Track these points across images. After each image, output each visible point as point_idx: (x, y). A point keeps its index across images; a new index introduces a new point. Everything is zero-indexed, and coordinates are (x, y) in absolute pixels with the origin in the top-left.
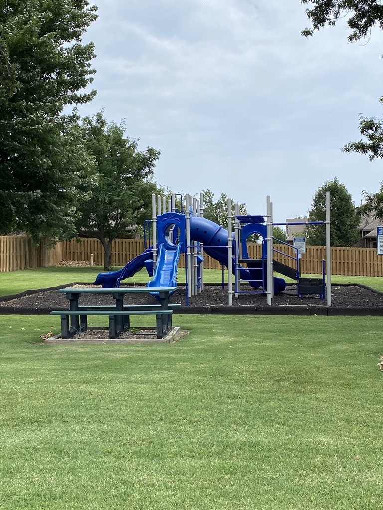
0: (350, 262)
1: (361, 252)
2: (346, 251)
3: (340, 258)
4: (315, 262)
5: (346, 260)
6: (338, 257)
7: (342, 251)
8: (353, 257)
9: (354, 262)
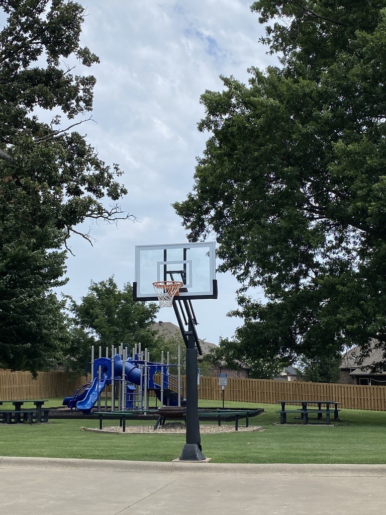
0: (319, 395)
1: (328, 387)
2: (315, 386)
3: (311, 392)
4: (291, 395)
5: (316, 393)
6: (310, 390)
7: (312, 386)
8: (322, 391)
9: (322, 395)
